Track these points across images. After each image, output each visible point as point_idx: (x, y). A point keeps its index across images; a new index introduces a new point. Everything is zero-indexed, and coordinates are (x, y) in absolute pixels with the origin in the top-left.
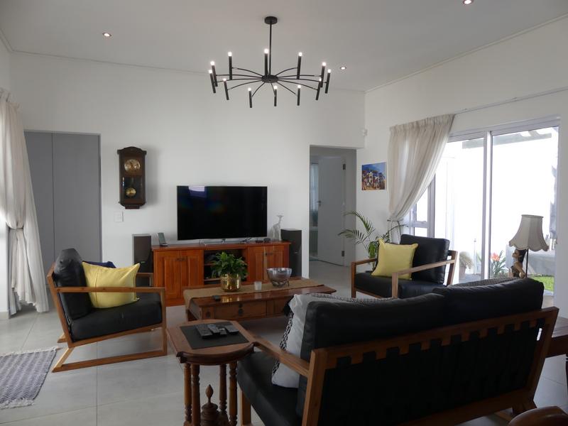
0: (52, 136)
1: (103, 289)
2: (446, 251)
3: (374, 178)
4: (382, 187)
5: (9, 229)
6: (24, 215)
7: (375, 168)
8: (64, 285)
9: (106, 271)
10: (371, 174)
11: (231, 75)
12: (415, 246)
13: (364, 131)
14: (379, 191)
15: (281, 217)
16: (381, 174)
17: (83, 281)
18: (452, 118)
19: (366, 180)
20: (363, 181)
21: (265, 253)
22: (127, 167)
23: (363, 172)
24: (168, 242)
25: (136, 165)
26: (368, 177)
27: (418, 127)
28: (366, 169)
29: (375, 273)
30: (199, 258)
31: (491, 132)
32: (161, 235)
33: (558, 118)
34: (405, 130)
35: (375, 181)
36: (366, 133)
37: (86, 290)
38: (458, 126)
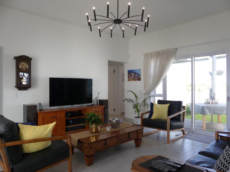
2: (182, 106)
3: (134, 75)
4: (139, 79)
7: (135, 71)
9: (35, 128)
10: (133, 74)
12: (168, 105)
13: (129, 55)
14: (137, 82)
15: (99, 93)
16: (138, 74)
18: (176, 50)
19: (130, 77)
20: (128, 77)
21: (94, 111)
23: (128, 73)
24: (44, 108)
26: (131, 75)
27: (159, 54)
28: (130, 72)
29: (153, 118)
30: (63, 115)
31: (194, 56)
32: (40, 104)
33: (226, 50)
34: (152, 55)
35: (135, 77)
36: (130, 56)
38: (179, 53)
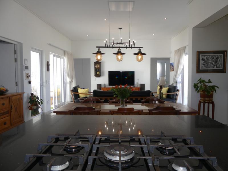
0: (83, 59)
1: (81, 93)
2: (176, 90)
4: (173, 70)
5: (70, 82)
6: (73, 79)
8: (74, 92)
11: (113, 43)
15: (138, 80)
16: (173, 66)
17: (78, 92)
18: (185, 48)
22: (96, 67)
25: (99, 66)
27: (179, 51)
32: (105, 84)
37: (78, 93)
